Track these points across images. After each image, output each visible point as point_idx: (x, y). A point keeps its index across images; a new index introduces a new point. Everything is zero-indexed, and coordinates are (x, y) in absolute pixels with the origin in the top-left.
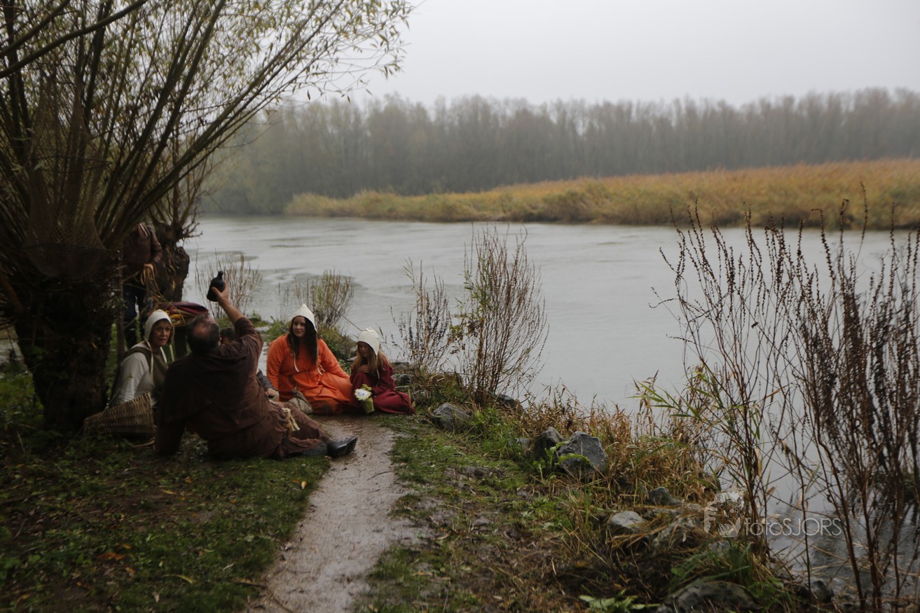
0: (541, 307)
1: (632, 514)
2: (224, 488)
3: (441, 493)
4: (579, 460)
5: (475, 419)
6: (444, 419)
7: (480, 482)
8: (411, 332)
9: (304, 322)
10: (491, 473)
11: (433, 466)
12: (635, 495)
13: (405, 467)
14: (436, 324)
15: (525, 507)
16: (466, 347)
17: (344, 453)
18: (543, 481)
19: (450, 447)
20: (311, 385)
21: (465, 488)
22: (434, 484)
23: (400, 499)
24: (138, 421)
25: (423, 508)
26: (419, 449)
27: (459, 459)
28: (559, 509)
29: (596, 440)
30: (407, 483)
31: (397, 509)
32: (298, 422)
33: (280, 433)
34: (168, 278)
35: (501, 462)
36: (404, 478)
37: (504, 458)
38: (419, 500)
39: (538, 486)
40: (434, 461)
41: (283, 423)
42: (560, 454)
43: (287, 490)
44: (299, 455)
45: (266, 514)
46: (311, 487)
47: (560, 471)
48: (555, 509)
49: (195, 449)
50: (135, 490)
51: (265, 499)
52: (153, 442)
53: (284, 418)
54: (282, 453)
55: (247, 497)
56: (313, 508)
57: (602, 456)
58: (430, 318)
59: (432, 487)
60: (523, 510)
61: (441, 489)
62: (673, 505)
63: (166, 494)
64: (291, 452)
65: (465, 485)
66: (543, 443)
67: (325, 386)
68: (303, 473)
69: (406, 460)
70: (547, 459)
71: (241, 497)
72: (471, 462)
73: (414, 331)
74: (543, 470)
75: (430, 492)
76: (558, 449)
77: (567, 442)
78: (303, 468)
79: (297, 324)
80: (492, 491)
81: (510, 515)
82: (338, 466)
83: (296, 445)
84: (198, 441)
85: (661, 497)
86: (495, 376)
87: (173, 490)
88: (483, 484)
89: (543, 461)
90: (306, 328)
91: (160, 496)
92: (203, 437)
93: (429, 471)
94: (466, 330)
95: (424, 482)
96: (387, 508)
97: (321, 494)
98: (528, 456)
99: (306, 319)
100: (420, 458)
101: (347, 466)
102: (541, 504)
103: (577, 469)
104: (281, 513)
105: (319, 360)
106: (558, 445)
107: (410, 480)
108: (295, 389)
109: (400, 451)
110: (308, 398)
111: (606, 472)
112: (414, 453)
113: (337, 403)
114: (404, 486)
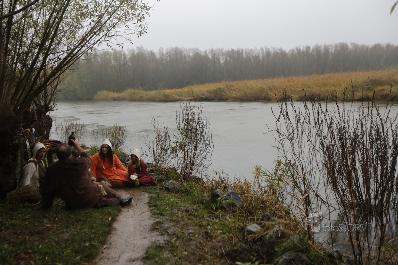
0: (210, 137)
1: (256, 225)
2: (74, 222)
3: (171, 220)
4: (231, 203)
5: (184, 187)
6: (170, 188)
7: (188, 214)
8: (154, 150)
9: (107, 146)
10: (192, 210)
11: (167, 208)
12: (256, 217)
13: (155, 209)
14: (165, 146)
15: (209, 224)
16: (179, 156)
17: (127, 204)
18: (215, 213)
19: (174, 199)
20: (111, 174)
21: (182, 217)
22: (168, 216)
23: (154, 223)
24: (32, 194)
25: (164, 227)
26: (161, 201)
27: (178, 205)
28: (224, 225)
29: (238, 194)
30: (156, 216)
31: (152, 228)
32: (106, 191)
33: (98, 196)
34: (43, 129)
35: (196, 205)
36: (155, 214)
37: (198, 203)
38: (162, 223)
39: (214, 215)
40: (167, 206)
41: (100, 192)
42: (222, 201)
43: (103, 222)
44: (107, 206)
45: (94, 233)
46: (114, 220)
47: (223, 208)
48: (222, 224)
49: (59, 205)
50: (32, 225)
51: (93, 226)
52: (39, 203)
53: (100, 189)
54: (99, 205)
55: (84, 226)
56: (115, 229)
57: (241, 201)
58: (162, 143)
59: (167, 217)
60: (208, 226)
61: (171, 218)
62: (273, 221)
63: (47, 226)
64: (103, 205)
65: (182, 216)
66: (214, 196)
67: (117, 175)
68: (109, 214)
69: (155, 206)
70: (217, 203)
71: (82, 226)
72: (183, 205)
73: (155, 149)
74: (215, 208)
75: (167, 220)
76: (222, 198)
77: (225, 195)
78: (109, 211)
79: (104, 148)
80: (194, 218)
81: (202, 228)
82: (125, 210)
83: (105, 201)
84: (60, 201)
85: (267, 217)
86: (191, 168)
87: (50, 224)
88: (190, 215)
89: (215, 204)
90: (108, 149)
91: (44, 227)
92: (63, 199)
93: (166, 210)
94: (178, 148)
95: (164, 216)
96: (148, 228)
97: (118, 223)
98: (208, 202)
99: (108, 145)
100: (161, 205)
101: (129, 210)
102: (216, 223)
103: (230, 207)
104: (101, 232)
105: (114, 164)
106: (221, 197)
107: (157, 215)
108: (103, 177)
109: (152, 202)
110: (110, 180)
111: (242, 208)
112: (158, 203)
113: (122, 182)
114: (155, 218)
